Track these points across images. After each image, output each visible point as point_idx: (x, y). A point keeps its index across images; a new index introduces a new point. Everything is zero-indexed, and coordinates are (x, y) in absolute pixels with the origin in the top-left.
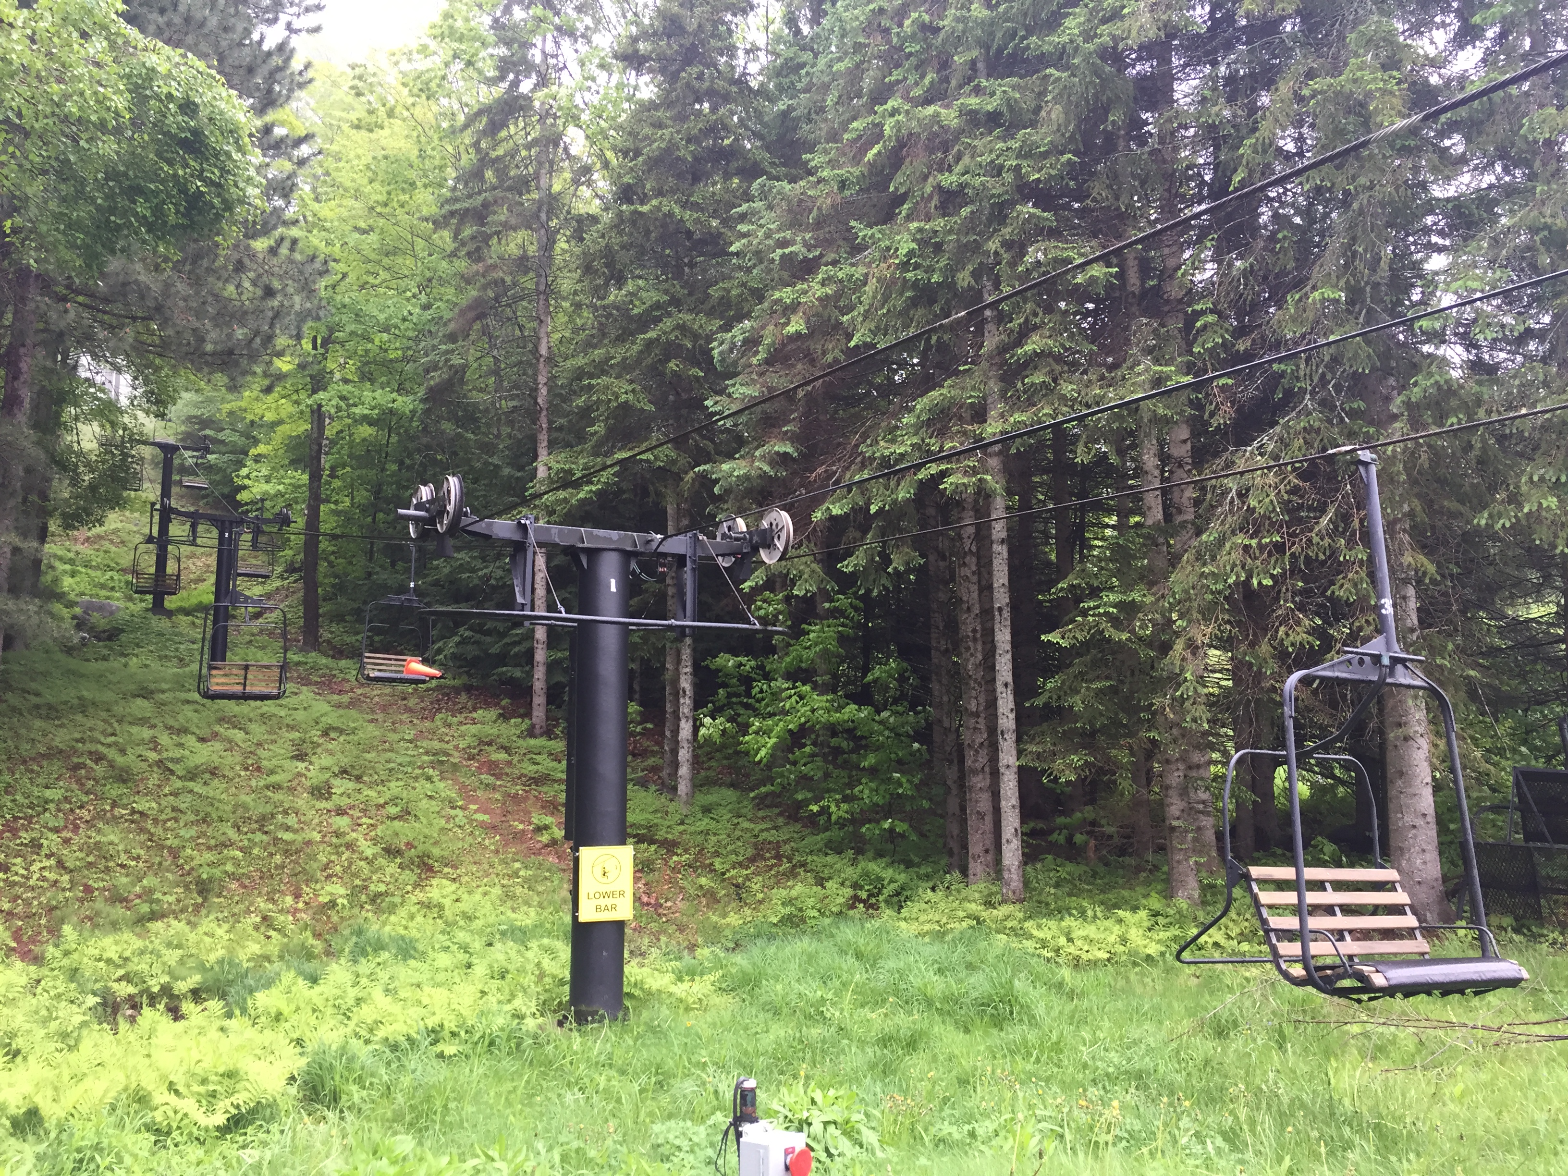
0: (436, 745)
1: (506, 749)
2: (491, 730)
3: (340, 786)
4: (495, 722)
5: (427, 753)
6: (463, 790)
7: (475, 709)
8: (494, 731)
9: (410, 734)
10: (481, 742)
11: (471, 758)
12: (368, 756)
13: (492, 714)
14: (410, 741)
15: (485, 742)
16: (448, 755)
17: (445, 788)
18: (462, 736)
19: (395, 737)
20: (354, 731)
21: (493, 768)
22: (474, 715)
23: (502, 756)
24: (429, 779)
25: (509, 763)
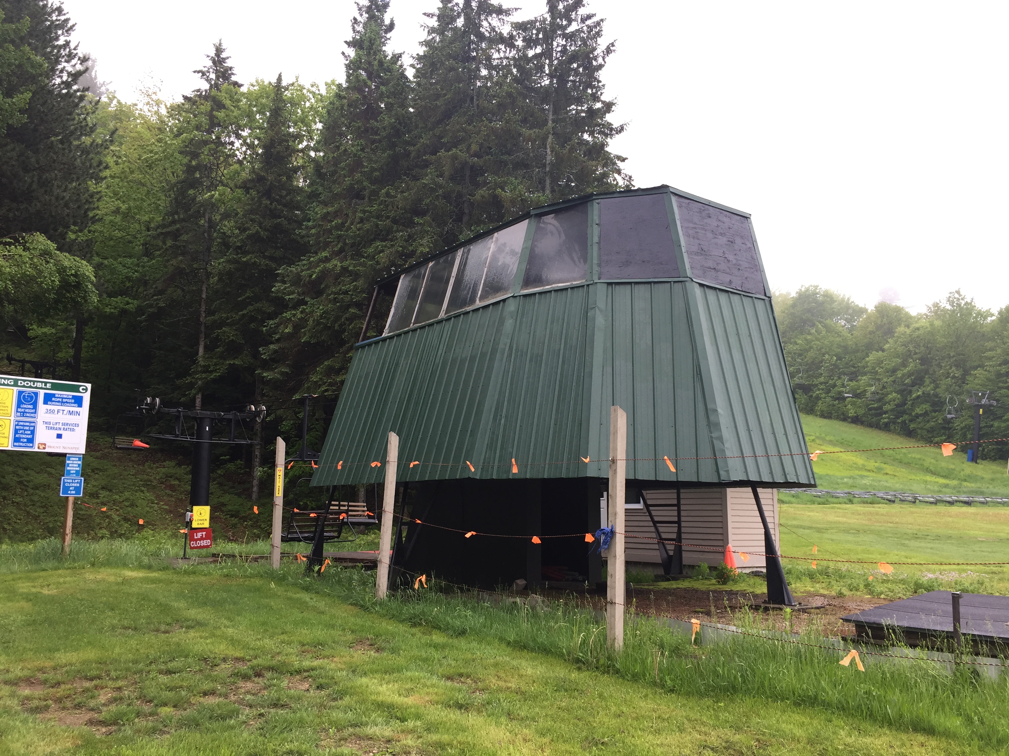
0: (145, 477)
1: (179, 480)
2: (173, 471)
3: (103, 493)
4: (174, 467)
5: (141, 481)
6: (157, 497)
7: (165, 461)
8: (174, 471)
9: (133, 471)
10: (167, 476)
11: (162, 483)
12: (114, 481)
13: (173, 463)
14: (133, 475)
15: (169, 476)
16: (151, 482)
17: (149, 495)
18: (158, 473)
19: (126, 473)
20: (106, 470)
21: (172, 488)
22: (165, 464)
23: (177, 482)
24: (142, 491)
25: (179, 485)
